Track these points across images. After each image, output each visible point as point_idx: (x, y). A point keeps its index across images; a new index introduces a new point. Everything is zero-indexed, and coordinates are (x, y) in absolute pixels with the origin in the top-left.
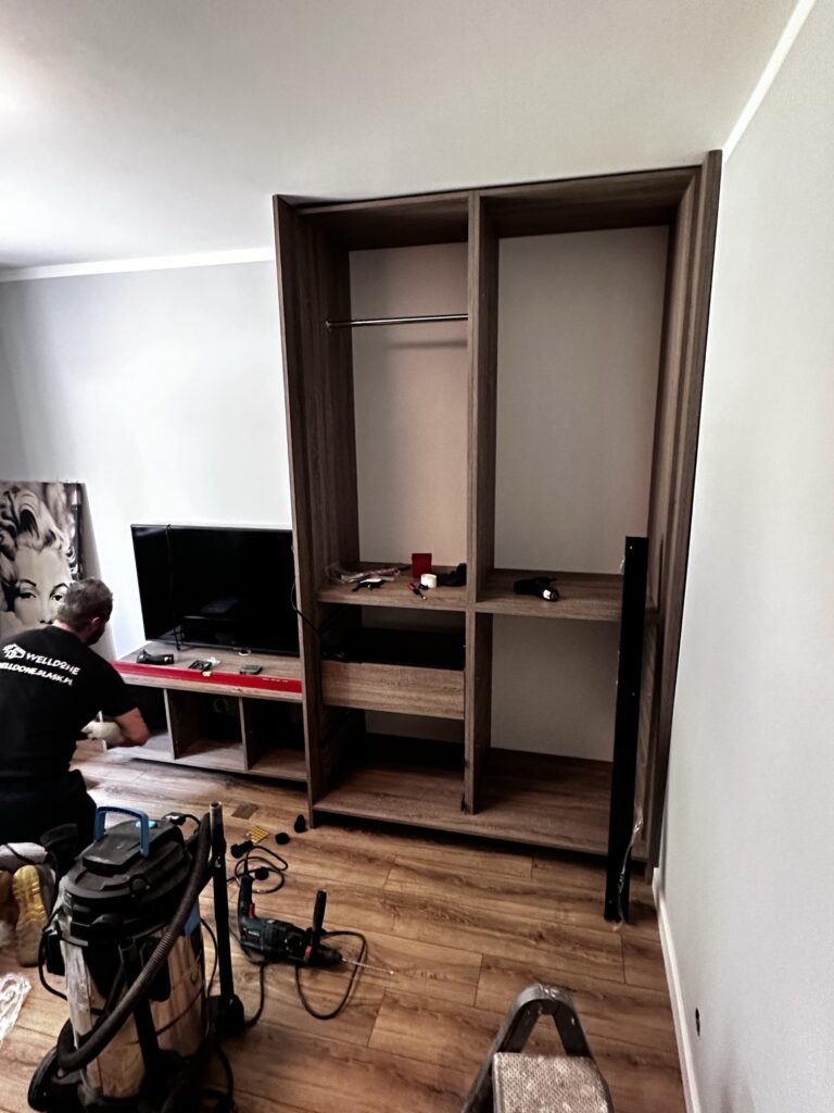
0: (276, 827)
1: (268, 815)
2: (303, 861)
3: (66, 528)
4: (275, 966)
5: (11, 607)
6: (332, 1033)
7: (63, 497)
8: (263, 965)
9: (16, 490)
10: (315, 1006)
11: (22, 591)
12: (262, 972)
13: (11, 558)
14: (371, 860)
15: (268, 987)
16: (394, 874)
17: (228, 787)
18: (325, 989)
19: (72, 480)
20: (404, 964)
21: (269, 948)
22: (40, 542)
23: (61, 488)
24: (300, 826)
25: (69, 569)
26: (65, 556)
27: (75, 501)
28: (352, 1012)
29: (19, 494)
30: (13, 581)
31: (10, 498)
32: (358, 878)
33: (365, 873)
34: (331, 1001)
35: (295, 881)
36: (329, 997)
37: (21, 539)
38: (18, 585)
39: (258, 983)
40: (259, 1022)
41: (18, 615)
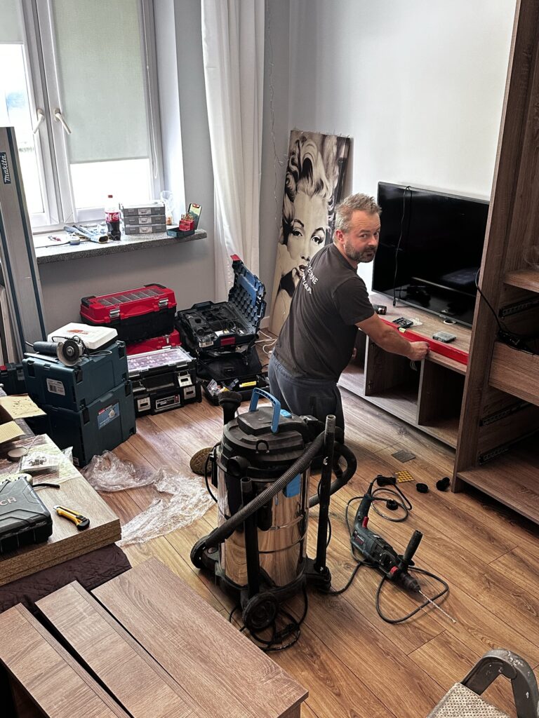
0: (422, 478)
1: (421, 467)
2: (430, 512)
4: (369, 570)
5: (285, 242)
6: (386, 633)
7: (335, 149)
8: (361, 564)
9: (304, 139)
10: (383, 609)
11: (294, 230)
12: (358, 567)
13: (292, 200)
14: (491, 538)
15: (357, 579)
16: (506, 559)
17: (400, 433)
18: (397, 603)
19: (345, 135)
20: (472, 624)
21: (367, 554)
22: (313, 189)
23: (335, 141)
24: (443, 485)
25: (328, 217)
26: (327, 204)
27: (342, 155)
28: (409, 629)
29: (306, 143)
30: (290, 220)
31: (299, 147)
32: (470, 546)
33: (479, 546)
34: (397, 614)
35: (416, 523)
36: (398, 611)
37: (301, 185)
38: (292, 223)
39: (351, 573)
40: (339, 596)
41: (289, 249)
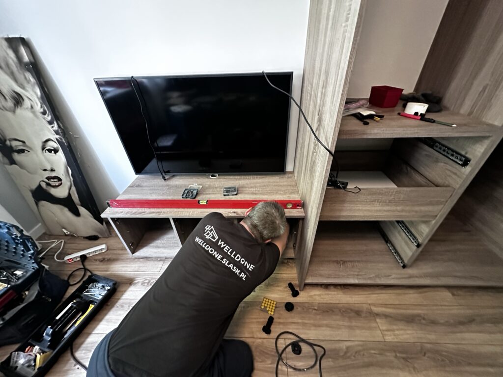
3: (28, 87)
5: (13, 162)
11: (15, 148)
14: (357, 313)
16: (381, 324)
22: (10, 104)
25: (50, 127)
26: (41, 115)
38: (8, 143)
41: (21, 166)
